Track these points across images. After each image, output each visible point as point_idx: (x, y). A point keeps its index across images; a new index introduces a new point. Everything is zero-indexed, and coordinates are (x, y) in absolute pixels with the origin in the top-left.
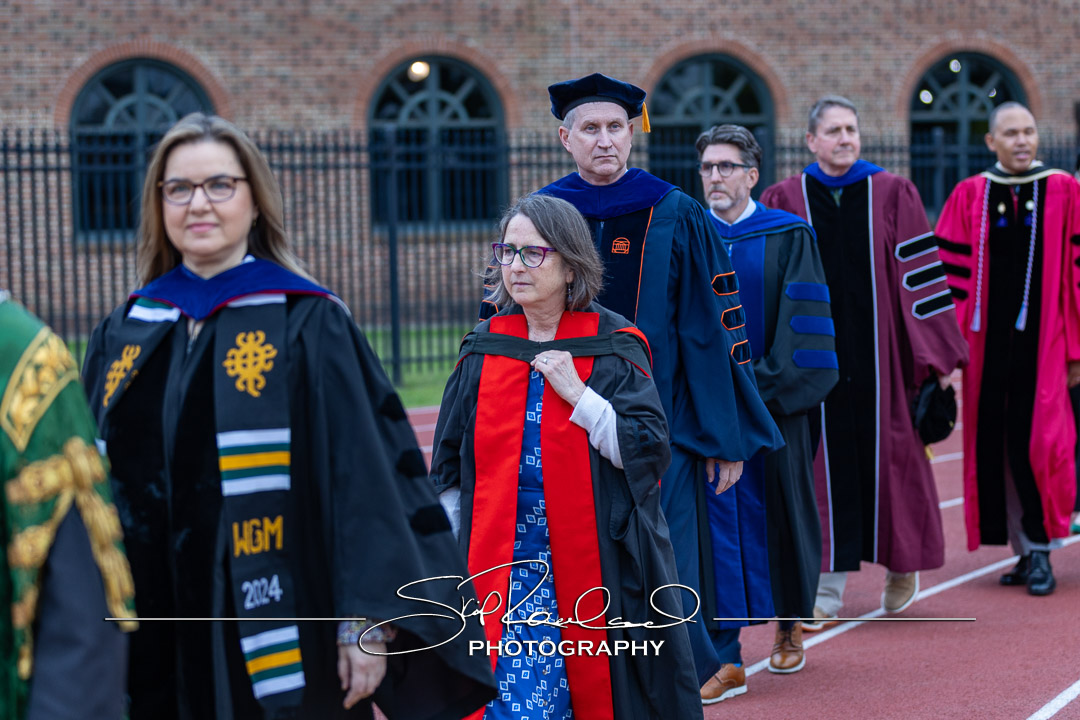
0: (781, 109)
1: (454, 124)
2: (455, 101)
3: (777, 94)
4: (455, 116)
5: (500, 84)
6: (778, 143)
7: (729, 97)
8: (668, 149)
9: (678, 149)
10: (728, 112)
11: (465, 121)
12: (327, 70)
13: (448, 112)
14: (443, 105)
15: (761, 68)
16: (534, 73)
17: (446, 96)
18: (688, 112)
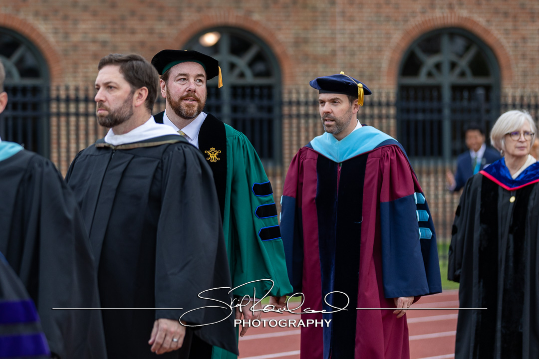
0: (505, 73)
1: (241, 82)
2: (242, 63)
3: (503, 61)
4: (242, 75)
5: (278, 50)
6: (502, 101)
7: (464, 63)
8: (412, 104)
9: (420, 104)
10: (463, 74)
11: (250, 79)
12: (139, 37)
13: (237, 72)
14: (232, 66)
15: (490, 40)
16: (306, 41)
17: (235, 59)
18: (430, 74)
